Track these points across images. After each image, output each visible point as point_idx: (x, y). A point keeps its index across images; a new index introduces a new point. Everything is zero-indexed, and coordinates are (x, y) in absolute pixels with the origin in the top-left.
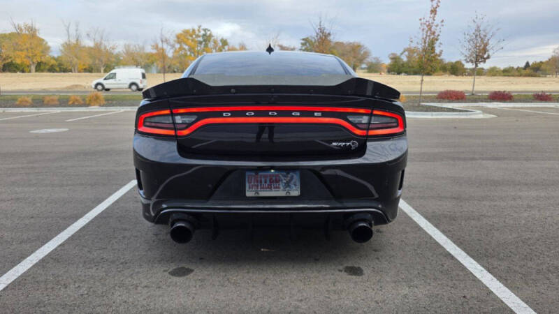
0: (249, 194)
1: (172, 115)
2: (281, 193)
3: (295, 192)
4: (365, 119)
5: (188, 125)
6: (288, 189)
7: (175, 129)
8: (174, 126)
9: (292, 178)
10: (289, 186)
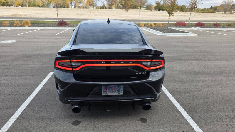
0: (103, 94)
1: (71, 62)
2: (116, 94)
3: (122, 93)
4: (149, 63)
5: (78, 67)
6: (119, 92)
7: (72, 68)
8: (72, 67)
9: (121, 88)
10: (119, 91)
